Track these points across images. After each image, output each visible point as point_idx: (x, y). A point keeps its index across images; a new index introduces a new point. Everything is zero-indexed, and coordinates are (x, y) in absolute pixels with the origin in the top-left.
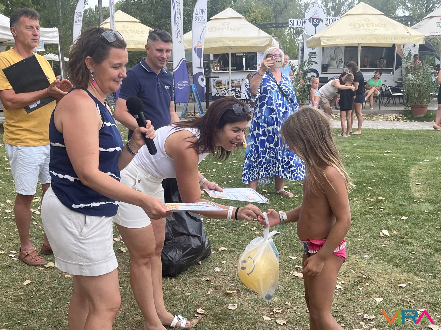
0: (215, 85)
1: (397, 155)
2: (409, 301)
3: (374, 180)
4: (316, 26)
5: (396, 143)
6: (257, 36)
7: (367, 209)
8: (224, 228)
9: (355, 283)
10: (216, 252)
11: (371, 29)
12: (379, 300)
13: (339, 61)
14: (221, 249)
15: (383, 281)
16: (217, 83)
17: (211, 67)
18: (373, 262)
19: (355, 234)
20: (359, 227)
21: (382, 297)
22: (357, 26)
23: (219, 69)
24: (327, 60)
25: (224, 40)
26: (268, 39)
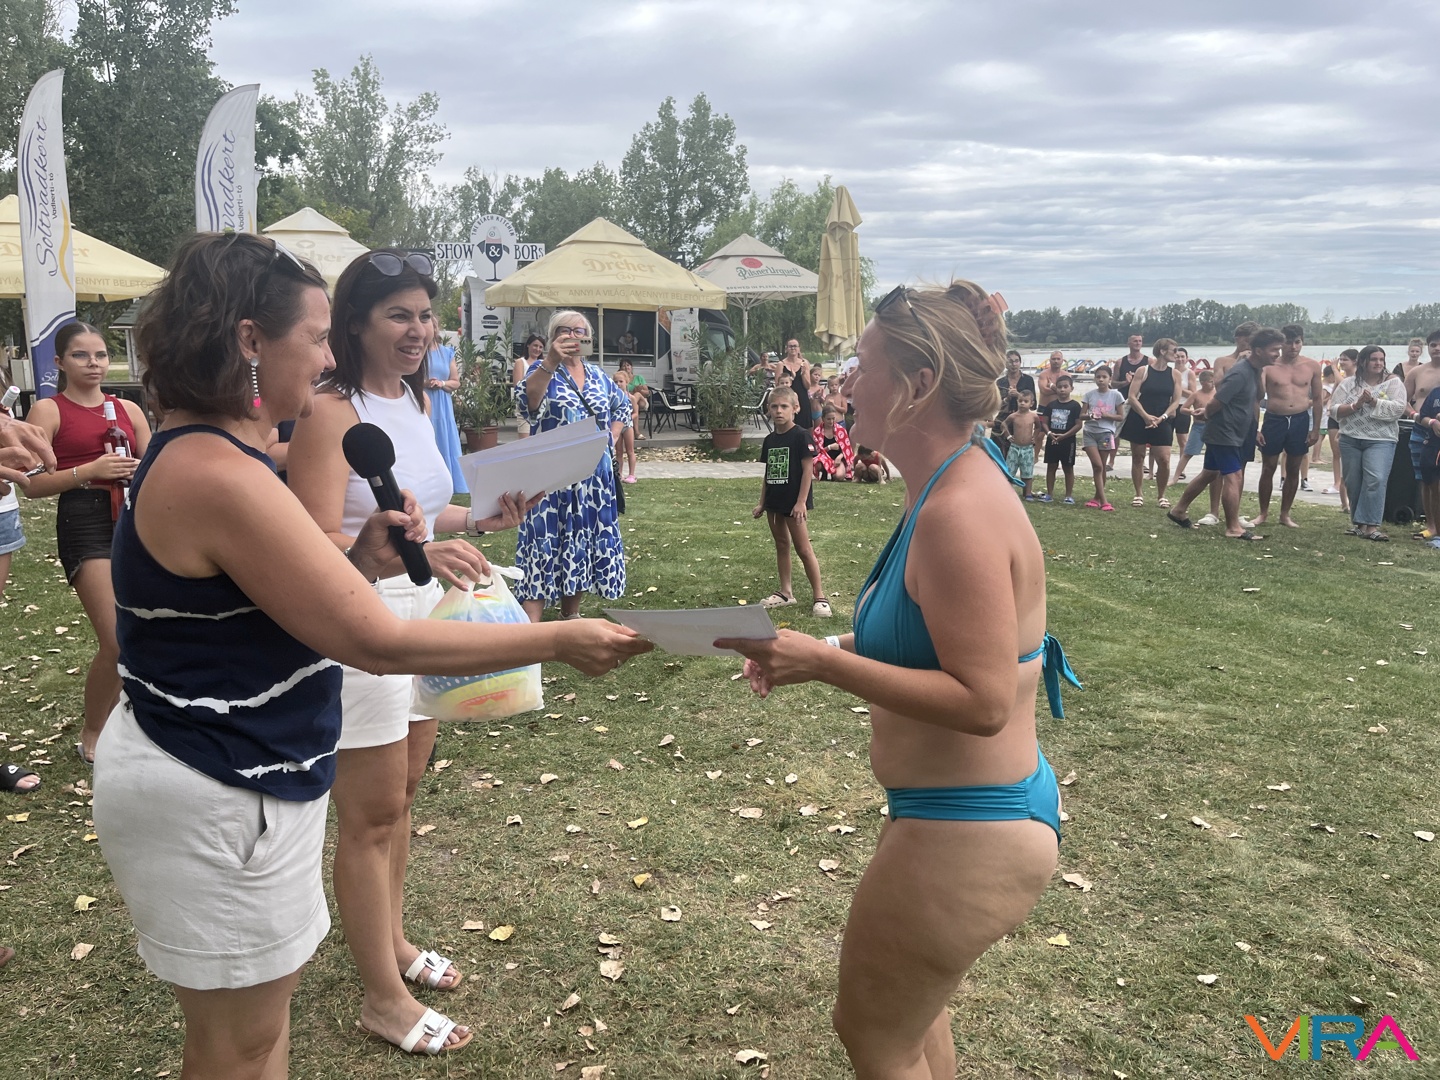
4: (495, 260)
8: (511, 727)
10: (536, 787)
11: (626, 275)
14: (546, 778)
22: (598, 266)
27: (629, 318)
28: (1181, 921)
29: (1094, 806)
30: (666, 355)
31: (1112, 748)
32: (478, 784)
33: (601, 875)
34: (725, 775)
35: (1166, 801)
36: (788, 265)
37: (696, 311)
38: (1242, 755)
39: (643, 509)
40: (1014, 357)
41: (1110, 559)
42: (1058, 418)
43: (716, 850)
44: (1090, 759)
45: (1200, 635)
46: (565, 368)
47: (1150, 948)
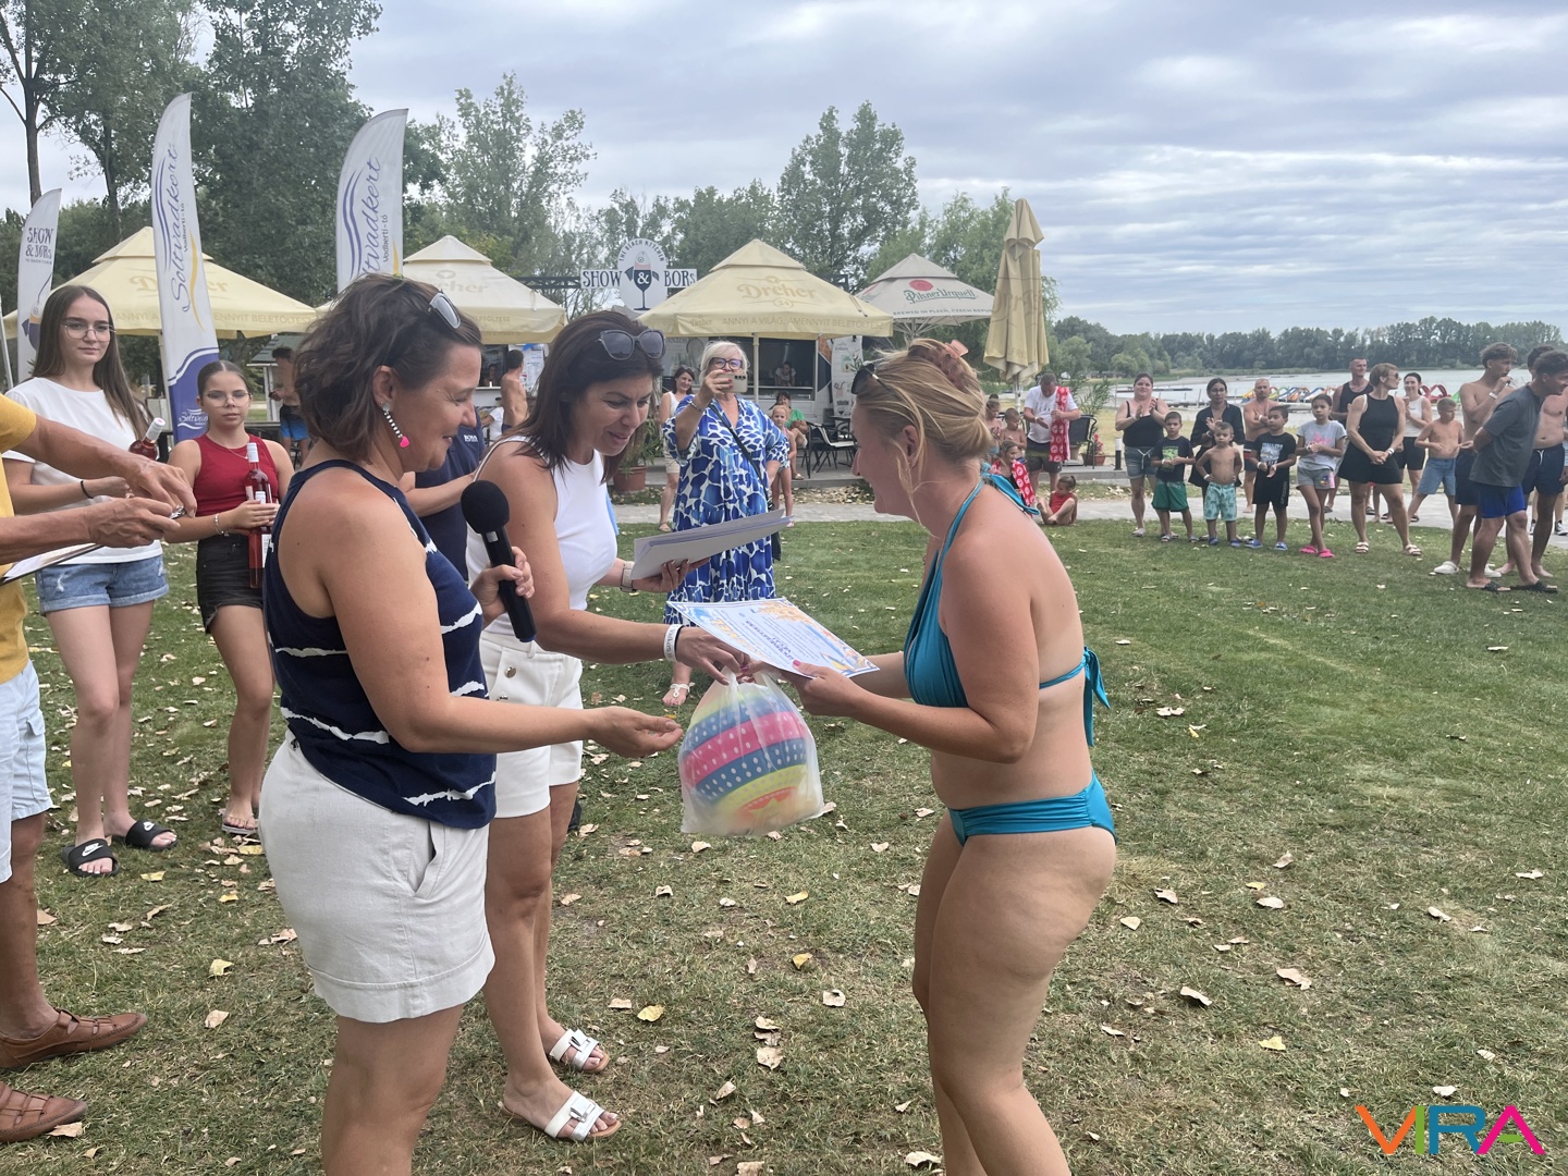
4: (643, 287)
6: (529, 307)
8: (660, 790)
10: (687, 856)
11: (784, 301)
14: (698, 846)
22: (754, 293)
26: (556, 316)
27: (787, 347)
28: (1415, 1025)
29: (1313, 893)
30: (826, 388)
31: (1334, 828)
32: (626, 851)
33: (758, 954)
34: (892, 848)
35: (1398, 889)
36: (961, 287)
37: (860, 339)
38: (1486, 837)
39: (801, 555)
40: (1219, 385)
41: (1330, 612)
42: (1269, 454)
43: (883, 929)
44: (1307, 838)
45: (1435, 699)
46: (718, 403)
47: (1379, 1055)
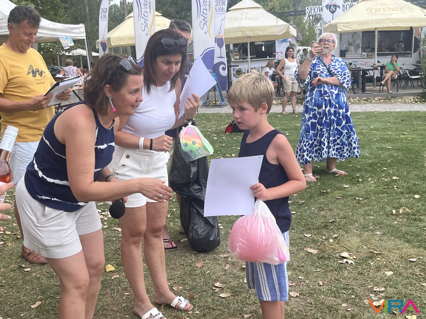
0: (235, 74)
1: (413, 136)
2: (419, 275)
3: (389, 161)
5: (412, 125)
6: (275, 25)
7: (381, 188)
9: (366, 258)
12: (389, 273)
13: (357, 47)
15: (394, 256)
16: (237, 71)
17: (231, 56)
18: (385, 238)
19: (368, 212)
20: (373, 205)
21: (392, 271)
23: (238, 58)
24: (345, 46)
25: (243, 30)
26: (286, 27)
